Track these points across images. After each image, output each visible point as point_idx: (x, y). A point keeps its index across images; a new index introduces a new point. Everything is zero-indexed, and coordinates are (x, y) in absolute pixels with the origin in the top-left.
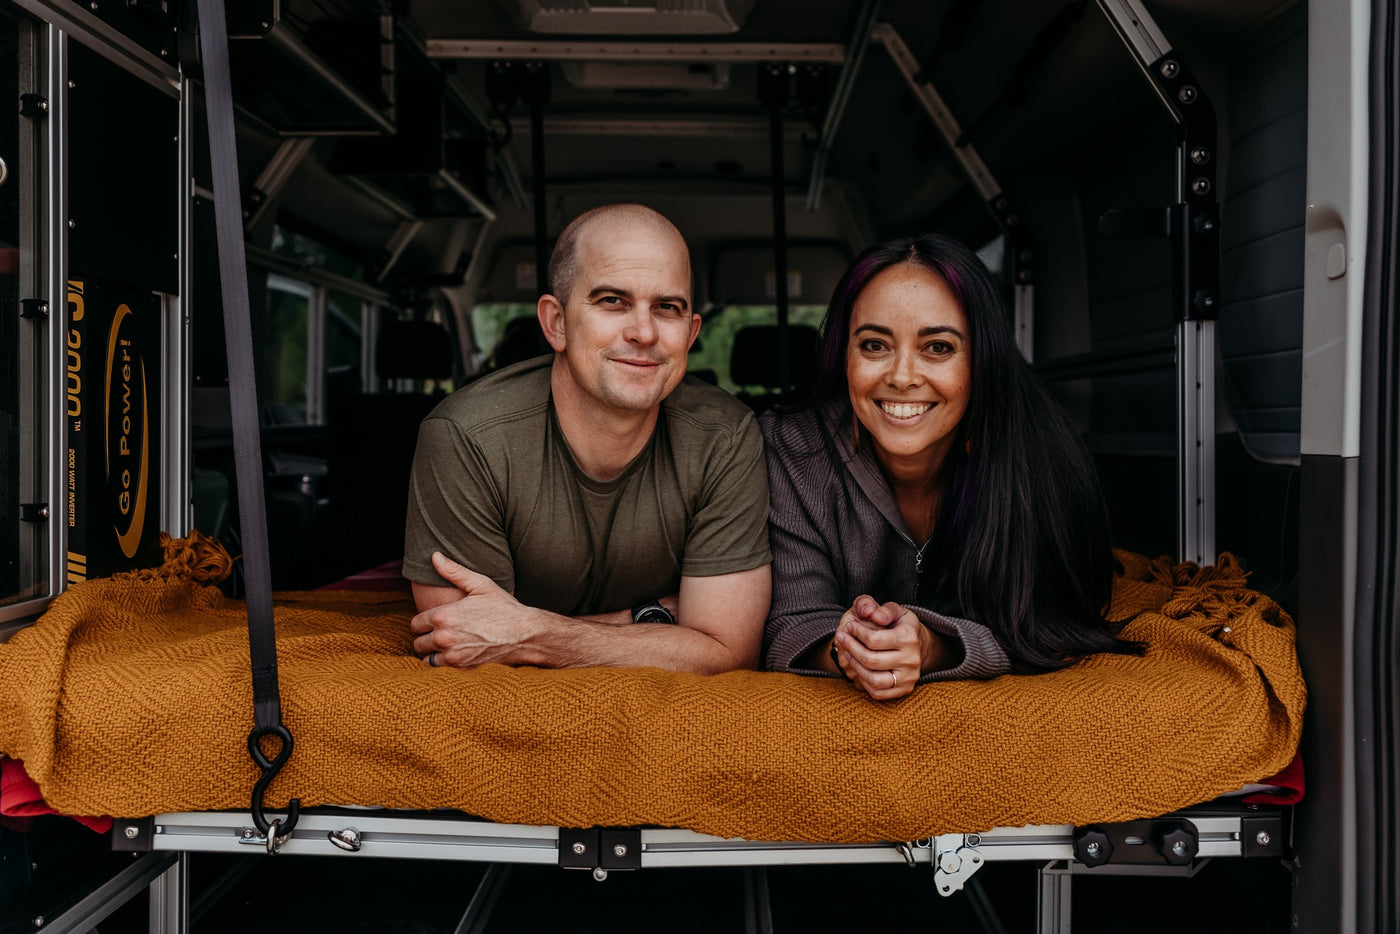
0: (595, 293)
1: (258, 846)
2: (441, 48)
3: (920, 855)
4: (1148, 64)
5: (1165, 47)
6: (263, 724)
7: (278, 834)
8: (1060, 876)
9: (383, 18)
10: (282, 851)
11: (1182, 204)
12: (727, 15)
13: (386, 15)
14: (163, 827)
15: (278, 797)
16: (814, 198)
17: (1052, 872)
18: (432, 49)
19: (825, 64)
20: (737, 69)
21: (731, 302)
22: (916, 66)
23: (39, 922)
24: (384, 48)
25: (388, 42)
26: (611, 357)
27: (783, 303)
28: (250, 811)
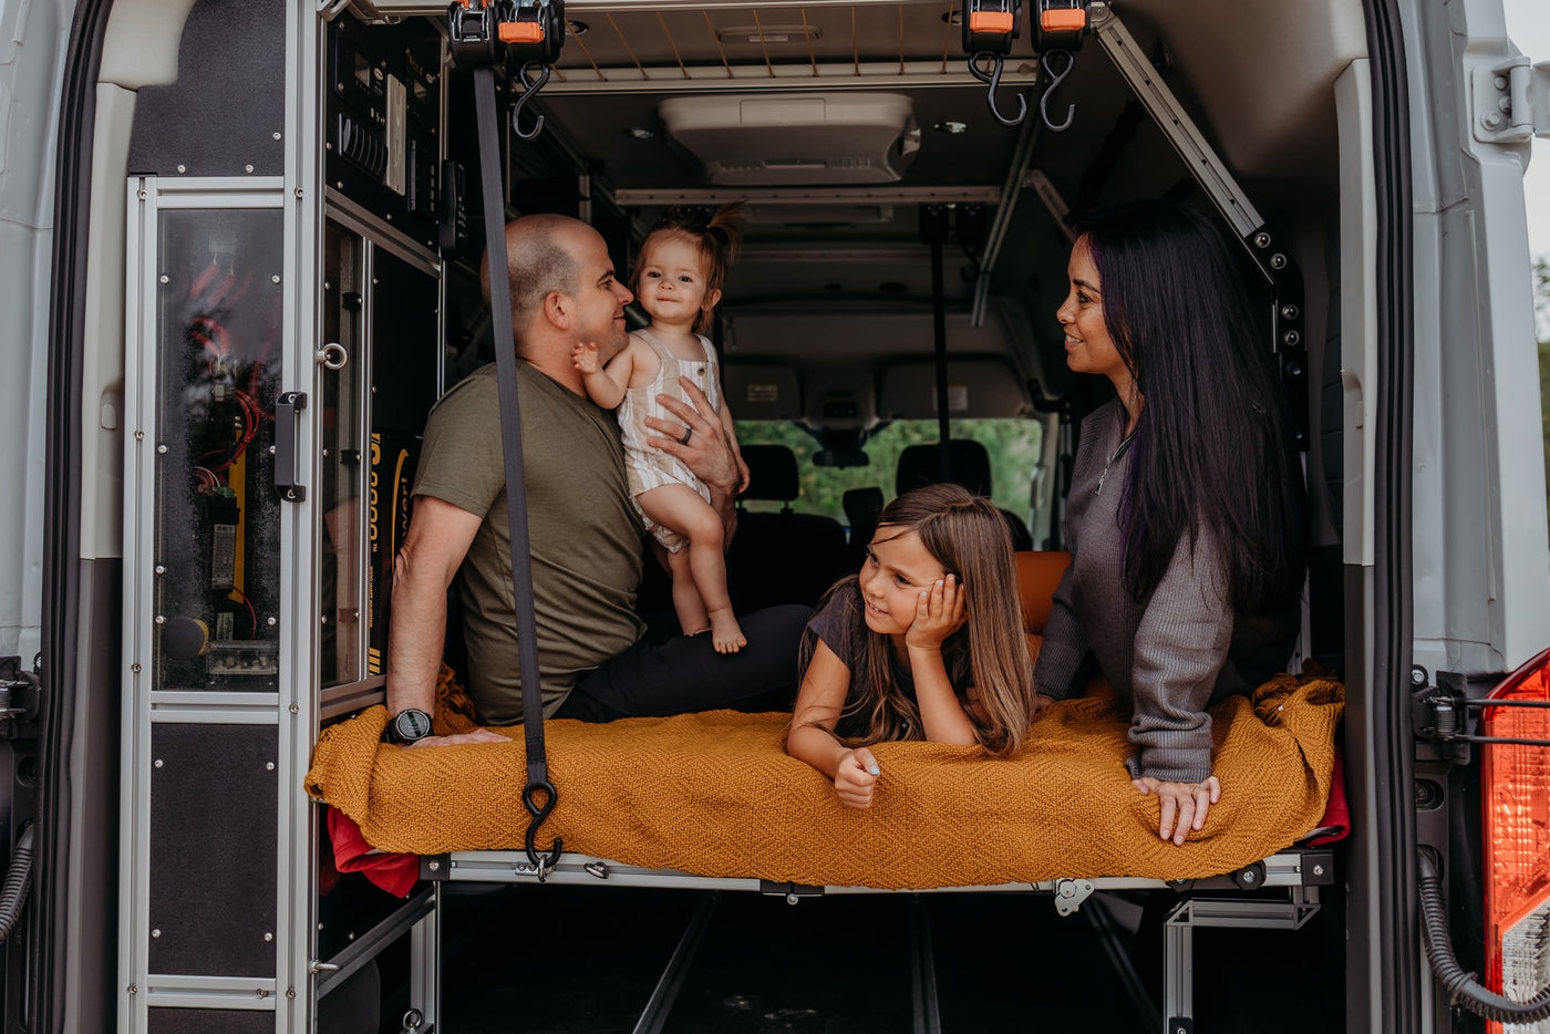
1: (531, 876)
2: (629, 197)
3: (1044, 886)
4: (1245, 236)
5: (1259, 222)
6: (534, 781)
7: (546, 866)
8: (1182, 928)
9: (581, 178)
10: (548, 880)
11: (1277, 354)
12: (890, 169)
13: (584, 175)
14: (456, 862)
15: (544, 839)
16: (979, 314)
17: (1175, 924)
18: (620, 197)
19: (982, 205)
20: (898, 209)
21: (896, 417)
22: (1065, 210)
23: (351, 936)
24: (582, 204)
25: (585, 199)
27: (944, 417)
28: (526, 850)
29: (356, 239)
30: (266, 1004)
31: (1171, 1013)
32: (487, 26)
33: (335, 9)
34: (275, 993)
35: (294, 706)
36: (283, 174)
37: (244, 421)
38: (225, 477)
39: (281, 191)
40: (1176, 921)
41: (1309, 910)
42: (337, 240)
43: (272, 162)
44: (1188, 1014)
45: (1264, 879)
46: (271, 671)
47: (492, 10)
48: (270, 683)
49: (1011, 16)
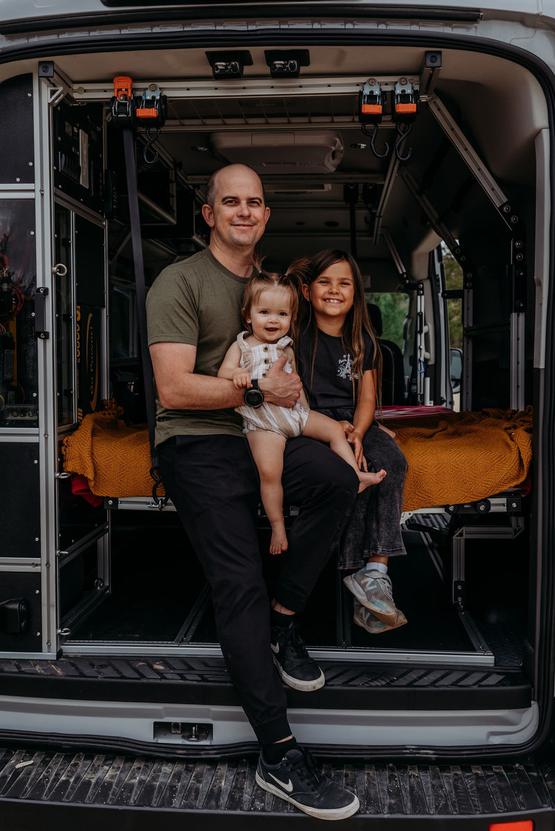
0: (224, 199)
1: (156, 507)
4: (498, 206)
5: (505, 200)
6: (154, 465)
7: (162, 503)
8: (460, 539)
11: (512, 265)
14: (121, 501)
16: (376, 238)
17: (457, 538)
25: (172, 182)
26: (232, 225)
28: (153, 496)
29: (67, 212)
30: (37, 569)
31: (455, 579)
32: (129, 109)
33: (56, 101)
34: (40, 565)
35: (46, 434)
36: (34, 183)
37: (16, 301)
38: (7, 326)
39: (33, 191)
40: (457, 536)
41: (519, 530)
42: (60, 214)
43: (29, 177)
44: (462, 579)
45: (489, 509)
46: (35, 418)
47: (132, 101)
48: (35, 424)
49: (381, 107)
